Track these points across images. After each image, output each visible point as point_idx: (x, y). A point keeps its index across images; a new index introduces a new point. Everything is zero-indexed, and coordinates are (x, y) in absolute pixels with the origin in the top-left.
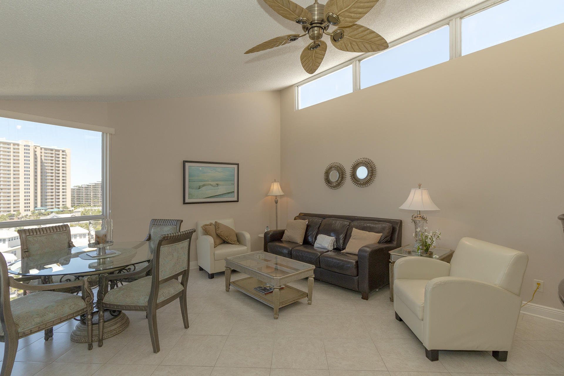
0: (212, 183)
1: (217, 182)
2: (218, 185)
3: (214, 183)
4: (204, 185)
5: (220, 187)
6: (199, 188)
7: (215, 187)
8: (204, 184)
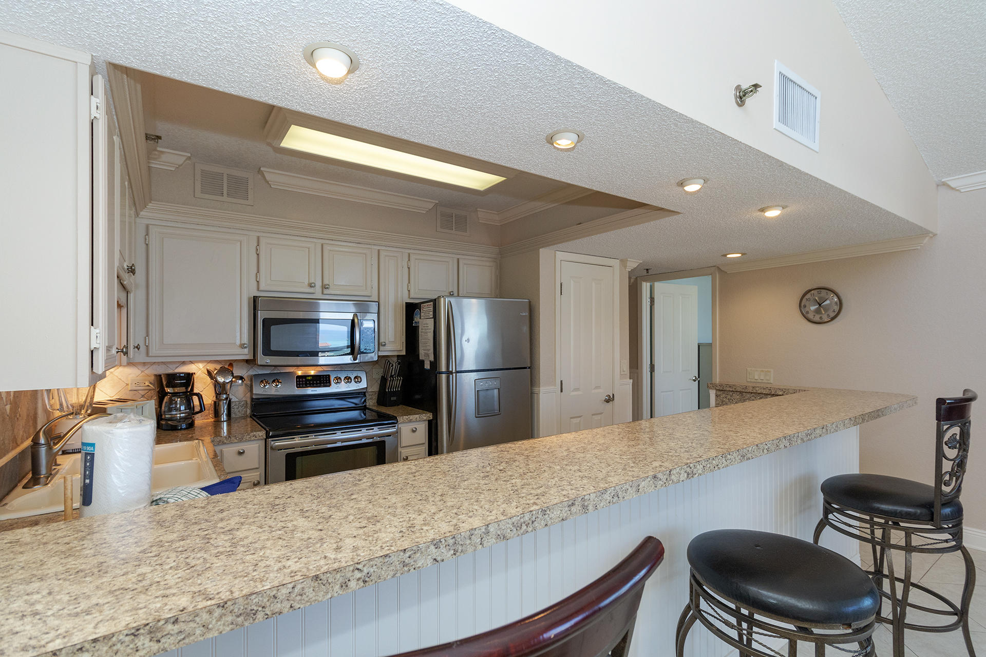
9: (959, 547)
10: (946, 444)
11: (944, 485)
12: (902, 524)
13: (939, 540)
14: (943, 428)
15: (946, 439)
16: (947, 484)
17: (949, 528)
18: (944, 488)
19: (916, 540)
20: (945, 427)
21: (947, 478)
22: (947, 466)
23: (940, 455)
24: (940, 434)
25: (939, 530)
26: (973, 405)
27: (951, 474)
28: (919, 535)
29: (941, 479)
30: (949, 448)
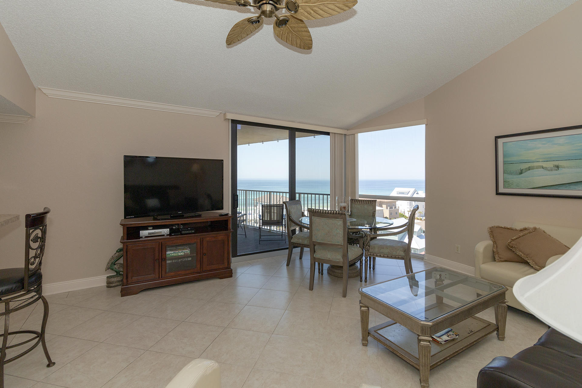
0: (545, 165)
1: (556, 163)
2: (558, 167)
3: (550, 165)
4: (529, 169)
5: (561, 171)
6: (521, 173)
7: (552, 170)
8: (529, 167)
9: (40, 297)
10: (32, 241)
11: (31, 265)
12: (3, 299)
13: (27, 298)
14: (29, 232)
15: (31, 238)
16: (33, 264)
17: (35, 288)
18: (30, 267)
19: (12, 305)
20: (31, 231)
21: (33, 260)
22: (32, 253)
23: (28, 247)
24: (28, 236)
25: (29, 292)
26: (48, 215)
27: (35, 257)
28: (15, 301)
29: (28, 262)
30: (34, 242)
